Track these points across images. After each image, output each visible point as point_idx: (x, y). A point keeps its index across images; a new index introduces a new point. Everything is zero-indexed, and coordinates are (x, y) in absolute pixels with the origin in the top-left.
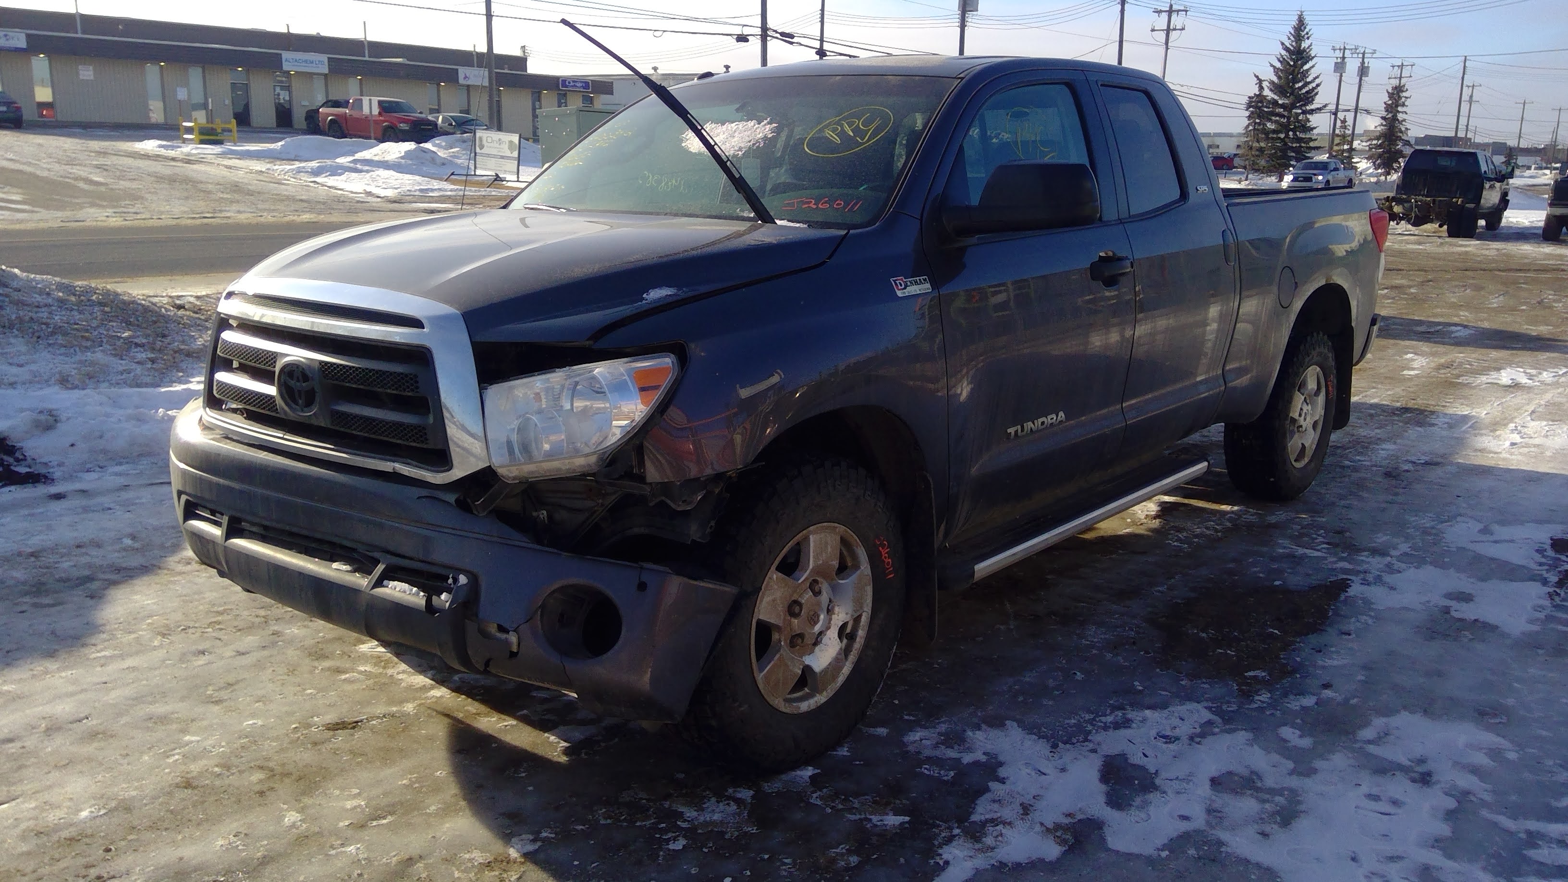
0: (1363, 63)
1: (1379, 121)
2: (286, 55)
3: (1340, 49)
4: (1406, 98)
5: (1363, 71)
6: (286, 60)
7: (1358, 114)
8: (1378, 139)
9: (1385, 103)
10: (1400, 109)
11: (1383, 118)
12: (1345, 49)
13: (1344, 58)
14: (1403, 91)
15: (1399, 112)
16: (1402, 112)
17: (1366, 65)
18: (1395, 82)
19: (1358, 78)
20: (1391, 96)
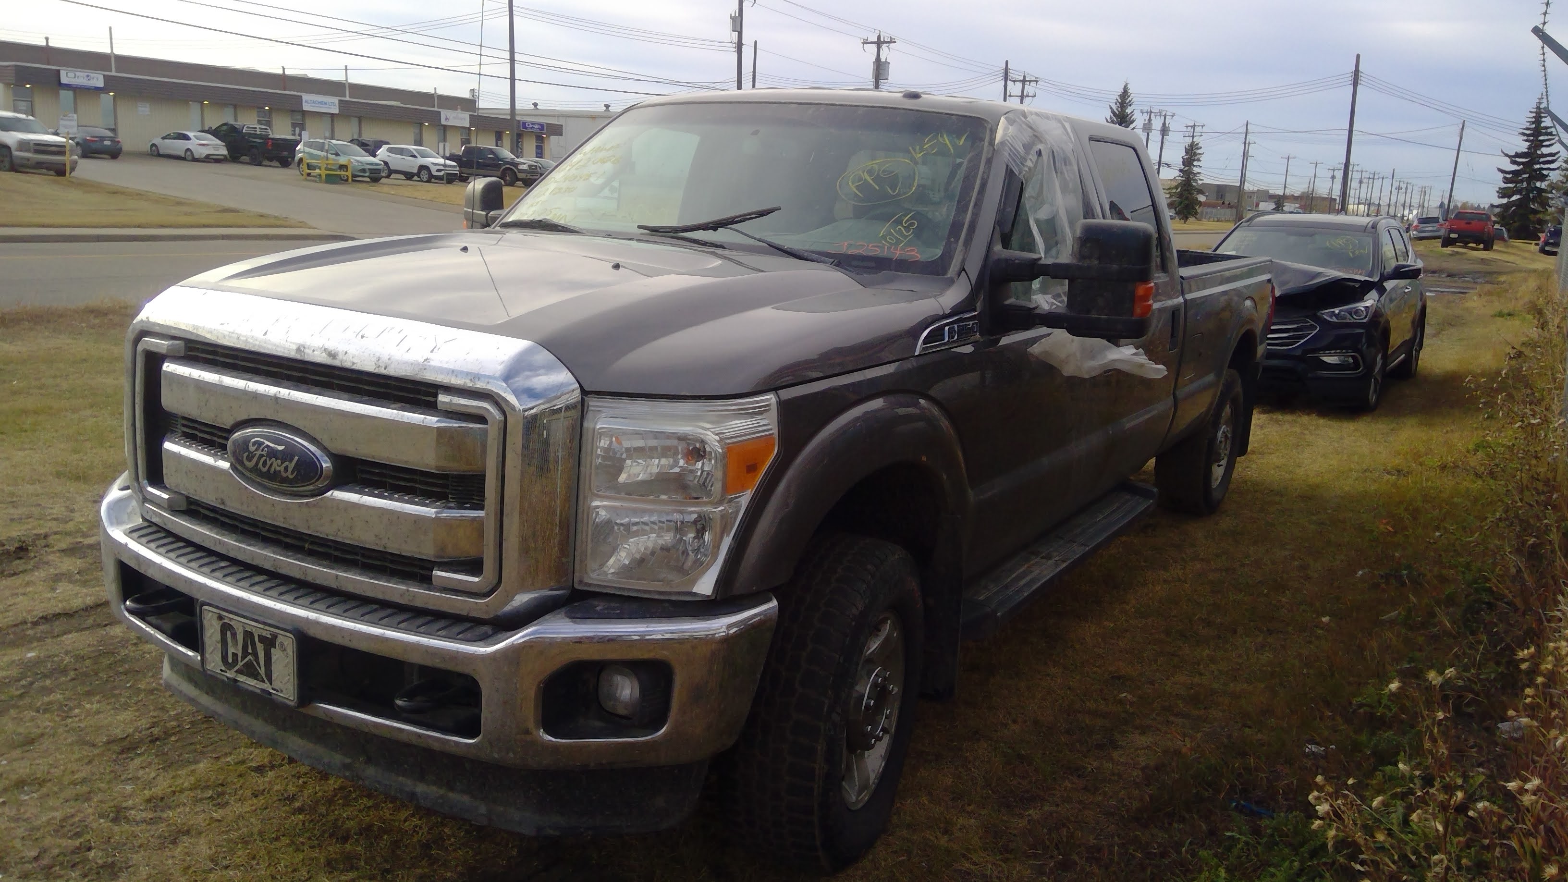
0: (1164, 124)
1: (1177, 173)
2: (306, 97)
3: (1147, 113)
4: (1200, 154)
5: (1165, 131)
6: (306, 102)
7: (1161, 168)
8: (1177, 188)
9: (1182, 158)
10: (1195, 163)
11: (1181, 171)
12: (1151, 112)
13: (1150, 120)
14: (1198, 149)
15: (1194, 166)
16: (1196, 166)
17: (1167, 125)
18: (1189, 140)
19: (1161, 137)
20: (1187, 153)
